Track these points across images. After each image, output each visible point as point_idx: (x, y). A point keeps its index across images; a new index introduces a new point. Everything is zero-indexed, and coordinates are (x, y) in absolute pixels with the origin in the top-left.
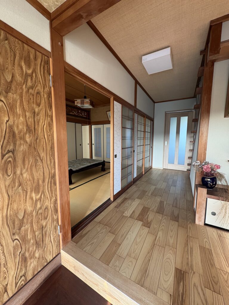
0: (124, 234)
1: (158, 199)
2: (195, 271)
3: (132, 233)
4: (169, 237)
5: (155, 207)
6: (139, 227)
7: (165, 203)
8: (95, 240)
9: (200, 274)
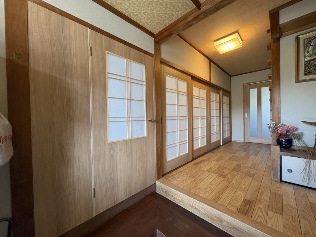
0: (202, 179)
1: (235, 163)
2: (261, 202)
3: (209, 179)
4: (242, 185)
5: (231, 167)
6: (215, 177)
7: (242, 166)
8: (179, 179)
9: (266, 204)
